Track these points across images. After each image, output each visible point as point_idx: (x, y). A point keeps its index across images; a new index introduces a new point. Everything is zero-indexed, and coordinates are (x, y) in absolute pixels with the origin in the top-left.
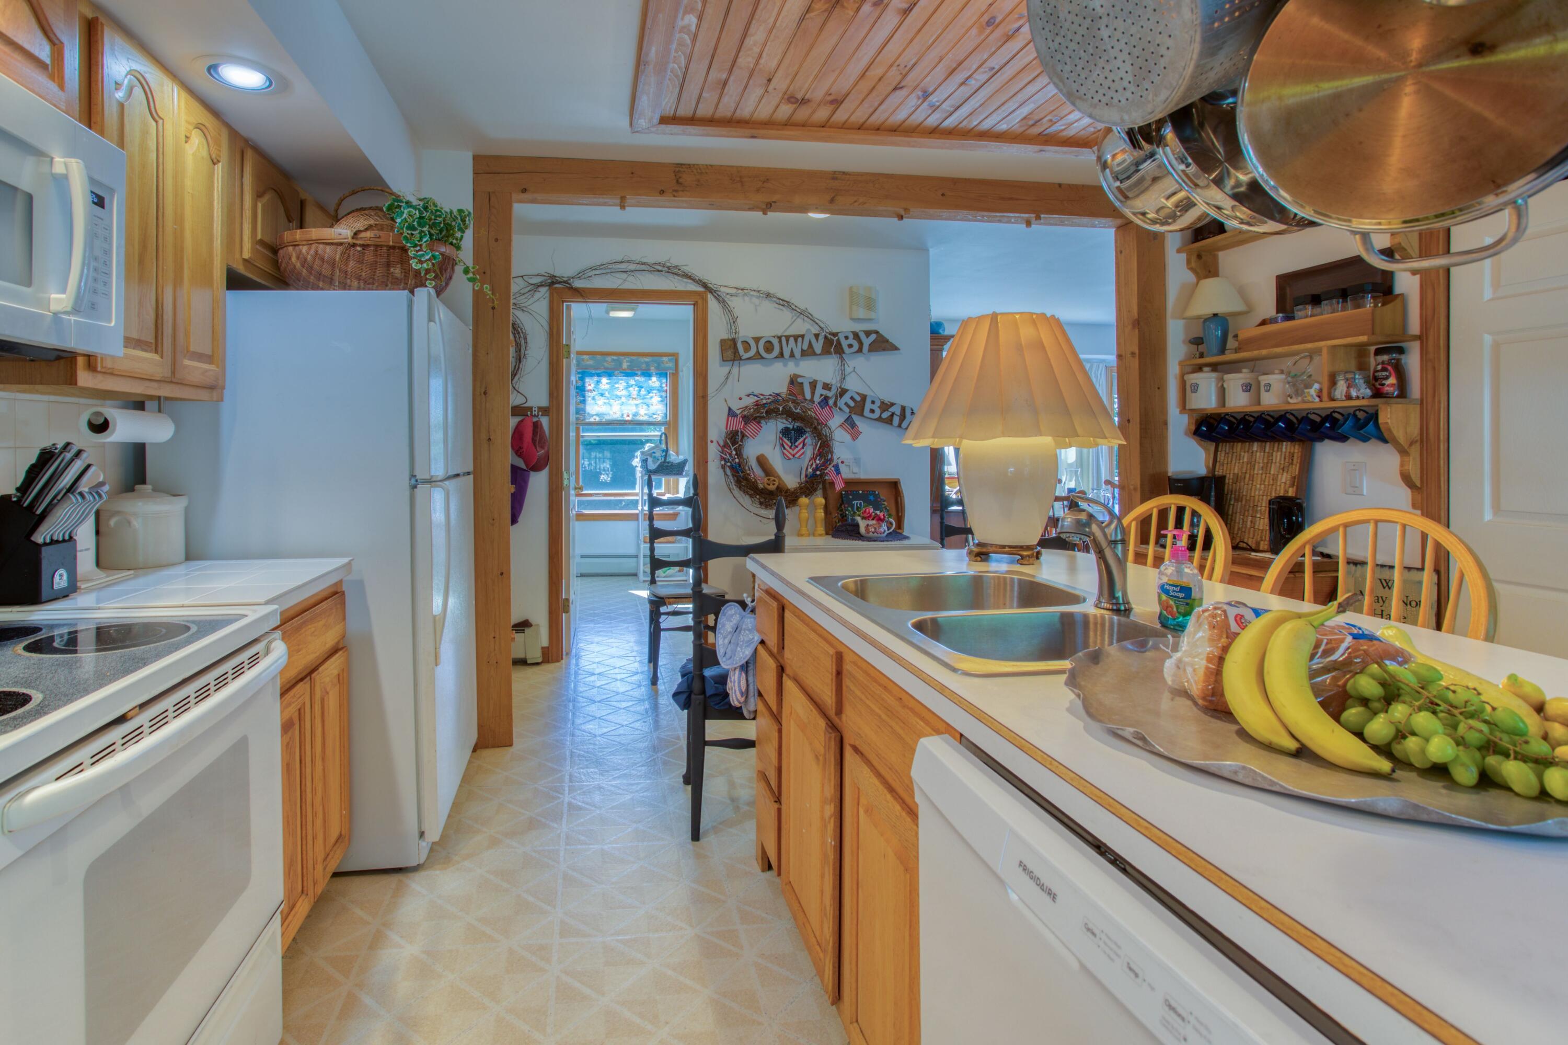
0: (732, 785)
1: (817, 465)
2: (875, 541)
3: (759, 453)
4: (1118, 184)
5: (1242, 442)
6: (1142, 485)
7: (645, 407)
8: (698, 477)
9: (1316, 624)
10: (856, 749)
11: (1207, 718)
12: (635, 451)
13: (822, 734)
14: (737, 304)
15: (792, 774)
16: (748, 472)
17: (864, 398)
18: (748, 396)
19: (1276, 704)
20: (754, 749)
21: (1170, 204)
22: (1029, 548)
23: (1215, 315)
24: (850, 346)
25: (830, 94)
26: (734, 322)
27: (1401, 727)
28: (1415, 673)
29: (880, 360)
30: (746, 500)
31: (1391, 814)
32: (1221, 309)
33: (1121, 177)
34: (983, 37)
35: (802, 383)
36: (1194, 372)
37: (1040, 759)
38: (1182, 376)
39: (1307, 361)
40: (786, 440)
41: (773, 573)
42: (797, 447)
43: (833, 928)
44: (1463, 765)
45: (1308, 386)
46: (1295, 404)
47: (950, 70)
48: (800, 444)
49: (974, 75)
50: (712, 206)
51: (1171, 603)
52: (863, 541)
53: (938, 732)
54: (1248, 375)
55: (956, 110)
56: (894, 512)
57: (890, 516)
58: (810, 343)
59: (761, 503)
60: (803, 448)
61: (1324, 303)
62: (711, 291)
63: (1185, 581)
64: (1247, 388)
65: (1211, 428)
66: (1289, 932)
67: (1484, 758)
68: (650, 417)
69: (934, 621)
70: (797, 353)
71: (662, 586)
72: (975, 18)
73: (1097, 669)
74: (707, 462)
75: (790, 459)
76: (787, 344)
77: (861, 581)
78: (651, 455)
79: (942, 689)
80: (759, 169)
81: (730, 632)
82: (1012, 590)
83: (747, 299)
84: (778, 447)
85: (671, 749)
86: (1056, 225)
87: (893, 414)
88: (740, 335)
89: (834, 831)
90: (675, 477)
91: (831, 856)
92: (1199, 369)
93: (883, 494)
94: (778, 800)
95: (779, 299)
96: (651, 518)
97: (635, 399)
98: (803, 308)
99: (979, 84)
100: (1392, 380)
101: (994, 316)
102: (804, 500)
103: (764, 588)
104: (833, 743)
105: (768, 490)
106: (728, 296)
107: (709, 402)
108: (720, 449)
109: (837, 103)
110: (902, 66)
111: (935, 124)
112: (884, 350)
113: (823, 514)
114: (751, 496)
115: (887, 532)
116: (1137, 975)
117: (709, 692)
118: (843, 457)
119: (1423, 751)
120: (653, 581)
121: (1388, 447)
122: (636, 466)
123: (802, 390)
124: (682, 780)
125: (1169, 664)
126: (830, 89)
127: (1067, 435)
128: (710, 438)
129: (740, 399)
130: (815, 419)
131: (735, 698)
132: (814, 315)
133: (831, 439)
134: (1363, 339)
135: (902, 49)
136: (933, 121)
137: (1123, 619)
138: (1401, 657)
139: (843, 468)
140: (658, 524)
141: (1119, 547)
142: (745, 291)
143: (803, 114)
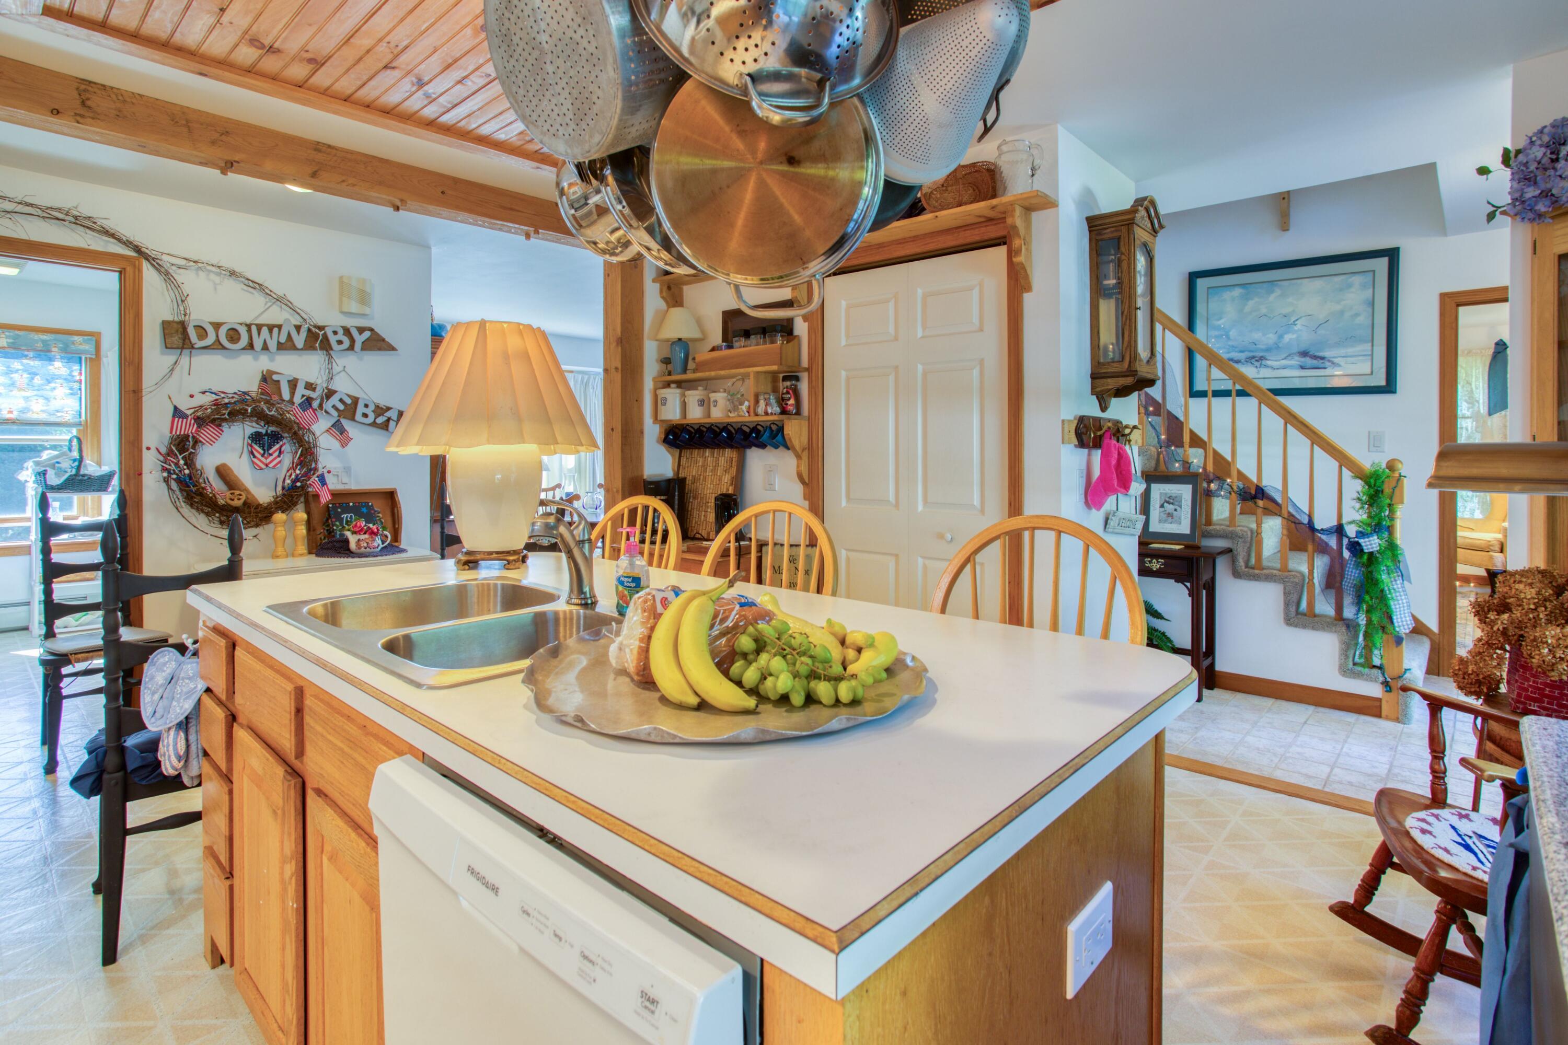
0: (173, 873)
1: (297, 476)
2: (366, 556)
3: (218, 463)
4: (573, 212)
5: (699, 449)
6: (623, 487)
7: (41, 401)
8: (127, 493)
9: (714, 598)
10: (319, 792)
11: (640, 690)
12: (24, 460)
13: (280, 784)
14: (188, 279)
15: (246, 839)
16: (203, 485)
17: (356, 401)
18: (204, 393)
19: (685, 669)
20: (200, 822)
21: (613, 238)
22: (515, 552)
23: (680, 339)
24: (340, 342)
25: (307, 51)
26: (183, 301)
27: (764, 671)
28: (774, 628)
29: (374, 359)
30: (201, 520)
31: (749, 741)
32: (684, 335)
33: (576, 205)
34: (478, 40)
35: (278, 381)
36: (664, 387)
37: (490, 760)
38: (655, 390)
39: (741, 382)
40: (256, 447)
41: (220, 606)
42: (271, 455)
43: (297, 1003)
44: (797, 692)
45: (742, 404)
46: (733, 418)
47: (446, 64)
48: (275, 451)
49: (471, 77)
50: (142, 148)
51: (626, 592)
52: (353, 557)
53: (400, 753)
54: (702, 393)
55: (453, 107)
56: (389, 524)
57: (384, 528)
58: (289, 335)
59: (222, 523)
60: (279, 456)
61: (752, 337)
62: (147, 257)
63: (637, 572)
64: (702, 403)
65: (676, 437)
66: (668, 859)
67: (809, 683)
68: (51, 415)
69: (407, 638)
70: (272, 345)
71: (66, 640)
72: (469, 19)
73: (554, 662)
74: (140, 474)
75: (261, 469)
76: (259, 334)
77: (332, 603)
78: (53, 466)
79: (403, 709)
80: (214, 116)
81: (162, 685)
82: (495, 595)
83: (201, 273)
84: (246, 455)
85: (75, 853)
86: (553, 241)
87: (389, 419)
88: (192, 318)
89: (297, 891)
90: (96, 495)
91: (293, 920)
92: (667, 385)
93: (378, 505)
94: (230, 875)
95: (248, 279)
96: (46, 551)
97: (24, 390)
98: (281, 293)
99: (475, 88)
100: (792, 401)
101: (483, 323)
102: (280, 516)
103: (211, 625)
104: (292, 792)
105: (231, 506)
106: (174, 268)
107: (144, 399)
108: (162, 458)
109: (317, 63)
110: (392, 45)
111: (433, 116)
112: (380, 349)
113: (304, 531)
114: (207, 514)
115: (381, 546)
116: (560, 939)
117: (131, 766)
118: (329, 467)
119: (775, 687)
120: (50, 634)
121: (790, 453)
122: (26, 481)
123: (279, 389)
124: (92, 889)
125: (613, 649)
126: (307, 44)
127: (549, 442)
128: (146, 442)
129: (192, 396)
130: (295, 422)
131: (169, 765)
132: (295, 304)
133: (315, 446)
134: (775, 368)
135: (392, 25)
136: (430, 112)
137: (589, 612)
138: (767, 616)
139: (329, 479)
140: (56, 558)
141: (587, 545)
142: (200, 265)
143: (271, 64)
